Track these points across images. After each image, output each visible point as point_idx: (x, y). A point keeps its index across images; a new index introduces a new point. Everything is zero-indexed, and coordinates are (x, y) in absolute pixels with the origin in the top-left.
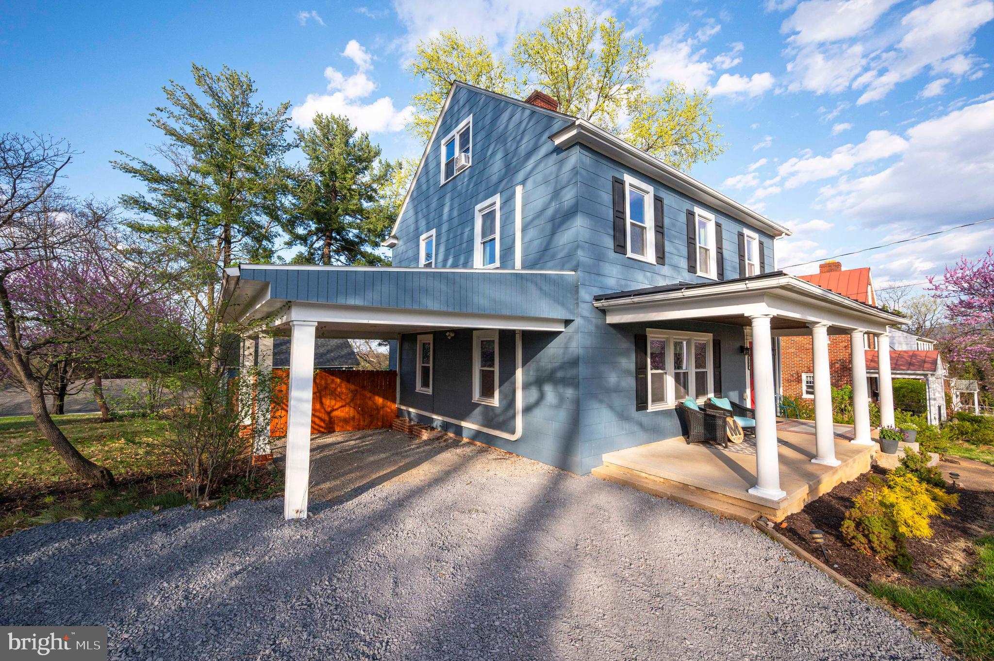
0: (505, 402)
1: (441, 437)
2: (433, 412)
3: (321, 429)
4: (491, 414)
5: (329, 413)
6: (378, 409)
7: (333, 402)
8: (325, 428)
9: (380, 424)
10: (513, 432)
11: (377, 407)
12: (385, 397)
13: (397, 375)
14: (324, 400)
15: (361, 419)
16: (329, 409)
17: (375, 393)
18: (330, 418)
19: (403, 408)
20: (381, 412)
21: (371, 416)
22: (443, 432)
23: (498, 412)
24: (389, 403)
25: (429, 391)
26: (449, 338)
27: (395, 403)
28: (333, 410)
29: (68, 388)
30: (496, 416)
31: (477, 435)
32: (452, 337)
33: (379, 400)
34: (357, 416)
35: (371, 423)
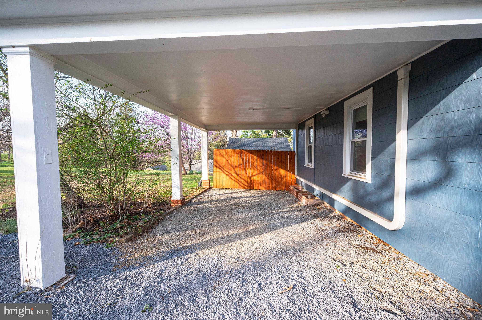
0: (379, 180)
1: (318, 205)
2: (314, 183)
3: (245, 187)
4: (362, 191)
5: (250, 178)
6: (282, 177)
7: (252, 171)
8: (248, 187)
9: (283, 188)
10: (390, 219)
11: (281, 175)
12: (286, 170)
13: (295, 154)
14: (247, 169)
15: (270, 183)
16: (250, 175)
17: (279, 166)
18: (251, 181)
19: (298, 178)
20: (284, 180)
21: (277, 181)
22: (320, 201)
23: (370, 189)
24: (289, 174)
25: (312, 166)
26: (324, 116)
27: (294, 173)
28: (252, 176)
29: (192, 162)
30: (368, 194)
31: (347, 211)
32: (326, 115)
33: (283, 172)
34: (267, 181)
35: (277, 186)
